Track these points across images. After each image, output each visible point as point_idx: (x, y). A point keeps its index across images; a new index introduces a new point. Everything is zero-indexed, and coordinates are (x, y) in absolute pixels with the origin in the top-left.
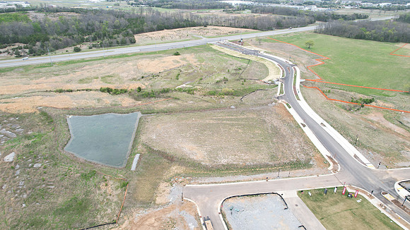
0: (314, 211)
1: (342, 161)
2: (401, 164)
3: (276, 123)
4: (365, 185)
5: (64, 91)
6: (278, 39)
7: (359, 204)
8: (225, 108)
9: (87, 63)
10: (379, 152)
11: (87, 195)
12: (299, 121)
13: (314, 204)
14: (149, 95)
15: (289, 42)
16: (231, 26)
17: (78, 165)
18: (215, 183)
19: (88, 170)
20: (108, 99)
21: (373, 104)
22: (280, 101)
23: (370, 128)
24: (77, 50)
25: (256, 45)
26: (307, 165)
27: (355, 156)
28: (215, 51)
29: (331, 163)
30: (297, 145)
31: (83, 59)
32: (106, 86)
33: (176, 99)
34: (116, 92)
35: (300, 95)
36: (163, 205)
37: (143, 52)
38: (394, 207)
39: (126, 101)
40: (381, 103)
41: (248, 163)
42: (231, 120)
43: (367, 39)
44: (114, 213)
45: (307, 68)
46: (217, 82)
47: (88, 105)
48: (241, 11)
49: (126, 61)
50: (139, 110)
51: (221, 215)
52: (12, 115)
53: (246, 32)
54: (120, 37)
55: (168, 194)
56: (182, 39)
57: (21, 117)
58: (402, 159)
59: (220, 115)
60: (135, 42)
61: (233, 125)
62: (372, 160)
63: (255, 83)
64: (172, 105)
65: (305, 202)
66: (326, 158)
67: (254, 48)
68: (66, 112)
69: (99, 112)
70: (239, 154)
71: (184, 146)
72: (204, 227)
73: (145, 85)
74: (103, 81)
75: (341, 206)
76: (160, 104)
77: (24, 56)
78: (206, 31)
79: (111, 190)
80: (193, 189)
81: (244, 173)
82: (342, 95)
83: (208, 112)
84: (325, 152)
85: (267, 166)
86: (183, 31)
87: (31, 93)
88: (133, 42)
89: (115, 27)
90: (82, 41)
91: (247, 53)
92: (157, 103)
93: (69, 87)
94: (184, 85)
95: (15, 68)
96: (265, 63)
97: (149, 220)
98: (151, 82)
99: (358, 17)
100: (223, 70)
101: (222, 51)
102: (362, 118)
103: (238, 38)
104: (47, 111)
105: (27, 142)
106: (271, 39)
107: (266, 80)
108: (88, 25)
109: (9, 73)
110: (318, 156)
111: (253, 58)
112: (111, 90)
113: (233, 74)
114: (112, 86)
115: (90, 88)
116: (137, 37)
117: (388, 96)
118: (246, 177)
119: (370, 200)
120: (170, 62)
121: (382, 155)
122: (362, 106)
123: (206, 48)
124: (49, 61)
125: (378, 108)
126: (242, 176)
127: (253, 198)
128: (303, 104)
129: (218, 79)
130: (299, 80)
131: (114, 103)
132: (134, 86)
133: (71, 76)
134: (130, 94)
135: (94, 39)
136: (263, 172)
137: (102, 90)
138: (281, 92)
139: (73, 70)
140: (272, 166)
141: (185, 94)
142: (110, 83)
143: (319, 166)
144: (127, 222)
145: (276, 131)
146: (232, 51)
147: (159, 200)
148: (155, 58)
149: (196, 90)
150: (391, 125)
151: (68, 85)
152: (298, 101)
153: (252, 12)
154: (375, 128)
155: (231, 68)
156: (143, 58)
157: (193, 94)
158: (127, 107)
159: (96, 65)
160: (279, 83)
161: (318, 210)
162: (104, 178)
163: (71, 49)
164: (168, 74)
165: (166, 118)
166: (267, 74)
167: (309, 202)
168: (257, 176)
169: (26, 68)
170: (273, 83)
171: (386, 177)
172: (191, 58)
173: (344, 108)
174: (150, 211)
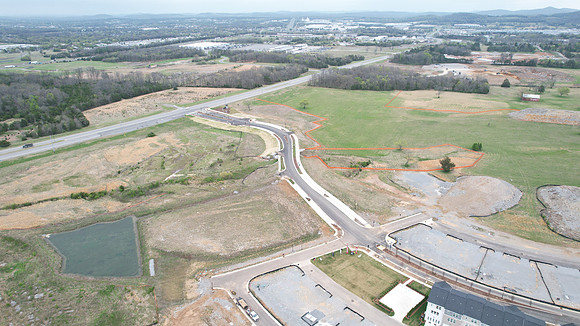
0: (326, 272)
1: (345, 227)
3: (283, 201)
5: (20, 206)
6: (268, 99)
7: (360, 258)
8: (228, 194)
9: (30, 162)
10: (374, 212)
12: (304, 195)
13: (325, 266)
14: (137, 194)
15: (281, 103)
16: (208, 85)
19: (104, 286)
20: (87, 208)
21: (370, 166)
22: (283, 178)
23: (367, 191)
24: (6, 145)
25: (245, 111)
26: (316, 236)
27: (356, 220)
28: (198, 124)
29: (337, 230)
32: (77, 191)
33: (170, 193)
34: (93, 197)
35: (301, 167)
37: (104, 137)
38: (385, 254)
39: (111, 205)
40: (376, 164)
42: (237, 206)
45: (305, 135)
46: (212, 166)
47: (64, 218)
48: (216, 60)
50: (131, 213)
51: (250, 294)
56: (152, 111)
59: (225, 203)
60: (89, 124)
61: (240, 212)
62: (368, 220)
63: (253, 160)
64: (167, 201)
65: (318, 267)
66: (332, 226)
67: (244, 116)
68: (39, 231)
69: (84, 224)
73: (126, 181)
74: (68, 184)
75: (347, 263)
76: (154, 202)
78: (178, 96)
79: (138, 298)
81: (263, 255)
82: (342, 161)
83: (212, 203)
84: (330, 221)
85: (281, 244)
88: (85, 124)
91: (236, 123)
93: (23, 200)
94: (174, 175)
96: (260, 134)
98: (132, 176)
100: (214, 149)
101: (206, 123)
102: (361, 182)
103: (220, 103)
106: (261, 101)
107: (264, 155)
110: (325, 226)
111: (244, 129)
112: (87, 195)
113: (226, 153)
114: (85, 190)
115: (54, 196)
117: (383, 155)
118: (265, 258)
119: (368, 254)
120: (144, 148)
121: (377, 214)
122: (361, 170)
123: (185, 122)
125: (374, 170)
127: (275, 274)
128: (305, 177)
129: (211, 162)
130: (298, 150)
131: (96, 210)
132: (114, 184)
133: (17, 183)
134: (112, 195)
136: (278, 250)
137: (74, 197)
138: (283, 168)
140: (285, 243)
141: (178, 185)
142: (78, 186)
143: (326, 235)
145: (284, 210)
146: (219, 122)
148: (124, 143)
149: (189, 178)
150: (384, 185)
151: (19, 196)
153: (231, 61)
154: (372, 189)
155: (223, 145)
156: (108, 145)
157: (188, 184)
158: (116, 212)
159: (46, 163)
160: (279, 157)
161: (329, 270)
162: (126, 289)
164: (150, 164)
165: (167, 216)
166: (264, 148)
167: (321, 266)
168: (274, 254)
170: (272, 157)
171: (379, 232)
172: (170, 138)
173: (344, 174)
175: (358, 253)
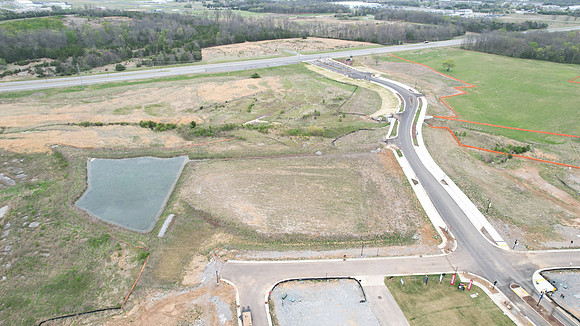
0: (403, 307)
1: (461, 237)
2: (550, 244)
3: (376, 177)
4: (488, 272)
5: (92, 125)
6: (405, 57)
7: (473, 300)
8: (307, 153)
9: (130, 86)
10: (520, 225)
11: (91, 268)
12: (410, 174)
13: (406, 297)
14: (205, 133)
15: (420, 62)
16: (340, 37)
17: (87, 226)
18: (270, 259)
19: (100, 233)
20: (147, 137)
21: (528, 154)
22: (388, 147)
23: (515, 189)
24: (120, 69)
25: (371, 65)
26: (408, 240)
27: (483, 230)
28: (310, 72)
29: (444, 239)
30: (399, 210)
31: (126, 81)
32: (148, 118)
33: (241, 139)
34: (160, 128)
35: (419, 137)
36: (190, 287)
37: (208, 72)
38: (526, 306)
39: (172, 140)
40: (539, 153)
41: (322, 233)
42: (312, 171)
43: (538, 59)
44: (122, 294)
45: (439, 100)
46: (304, 117)
47: (120, 144)
48: (361, 17)
49: (183, 86)
50: (186, 153)
51: (267, 305)
52: (17, 156)
53: (361, 47)
54: (181, 52)
55: (201, 272)
56: (268, 55)
57: (26, 158)
58: (554, 237)
59: (297, 163)
60: (201, 59)
61: (312, 179)
62: (506, 236)
63: (358, 119)
64: (233, 147)
65: (393, 293)
66: (439, 231)
67: (367, 70)
68: (88, 153)
69: (132, 154)
70: (313, 220)
71: (237, 205)
72: (240, 321)
73: (200, 120)
74: (147, 112)
75: (446, 301)
76: (218, 146)
77: (49, 76)
78: (304, 44)
79: (124, 262)
80: (236, 266)
81: (315, 248)
82: (484, 140)
83: (282, 159)
84: (438, 222)
85: (349, 238)
86: (271, 44)
87: (48, 127)
88: (198, 58)
89: (177, 37)
90: (129, 56)
91: (355, 76)
92: (214, 144)
93: (99, 119)
94: (257, 121)
95: (34, 91)
96: (379, 91)
97: (167, 306)
98: (212, 114)
99: (531, 25)
100: (316, 100)
101: (321, 72)
102: (506, 174)
103: (346, 55)
104: (62, 151)
105: (27, 192)
106: (396, 57)
107: (375, 116)
108: (141, 34)
109: (24, 99)
110: (427, 227)
111: (362, 84)
112: (155, 125)
113: (329, 106)
114: (156, 120)
115: (126, 121)
116: (204, 52)
117: (553, 143)
118: (315, 253)
119: (491, 296)
120: (244, 87)
121: (524, 229)
122: (510, 157)
123: (299, 68)
124: (79, 83)
125: (533, 161)
126: (309, 252)
127: (319, 284)
128: (421, 151)
129: (306, 113)
130: (423, 116)
131: (154, 143)
132: (187, 119)
133: (105, 104)
134: (180, 130)
135: (146, 54)
136: (341, 247)
137: (143, 125)
138: (393, 134)
139: (109, 97)
140: (356, 239)
141: (255, 132)
142: (154, 115)
143: (425, 242)
144: (136, 308)
145: (373, 190)
146: (335, 73)
147: (187, 280)
148: (224, 81)
149: (271, 127)
150: (547, 186)
151: (99, 116)
152: (415, 147)
153: (376, 19)
154: (522, 189)
155: (329, 99)
156: (208, 81)
157: (267, 132)
158: (171, 149)
159: (142, 89)
160: (393, 121)
161: (409, 306)
162: (119, 245)
163: (112, 67)
164: (238, 104)
165: (220, 165)
166: (379, 107)
167: (398, 294)
168: (332, 252)
169: (48, 92)
170: (384, 119)
171: (523, 262)
172: (274, 83)
173: (482, 158)
174: (171, 294)
175: (474, 288)
